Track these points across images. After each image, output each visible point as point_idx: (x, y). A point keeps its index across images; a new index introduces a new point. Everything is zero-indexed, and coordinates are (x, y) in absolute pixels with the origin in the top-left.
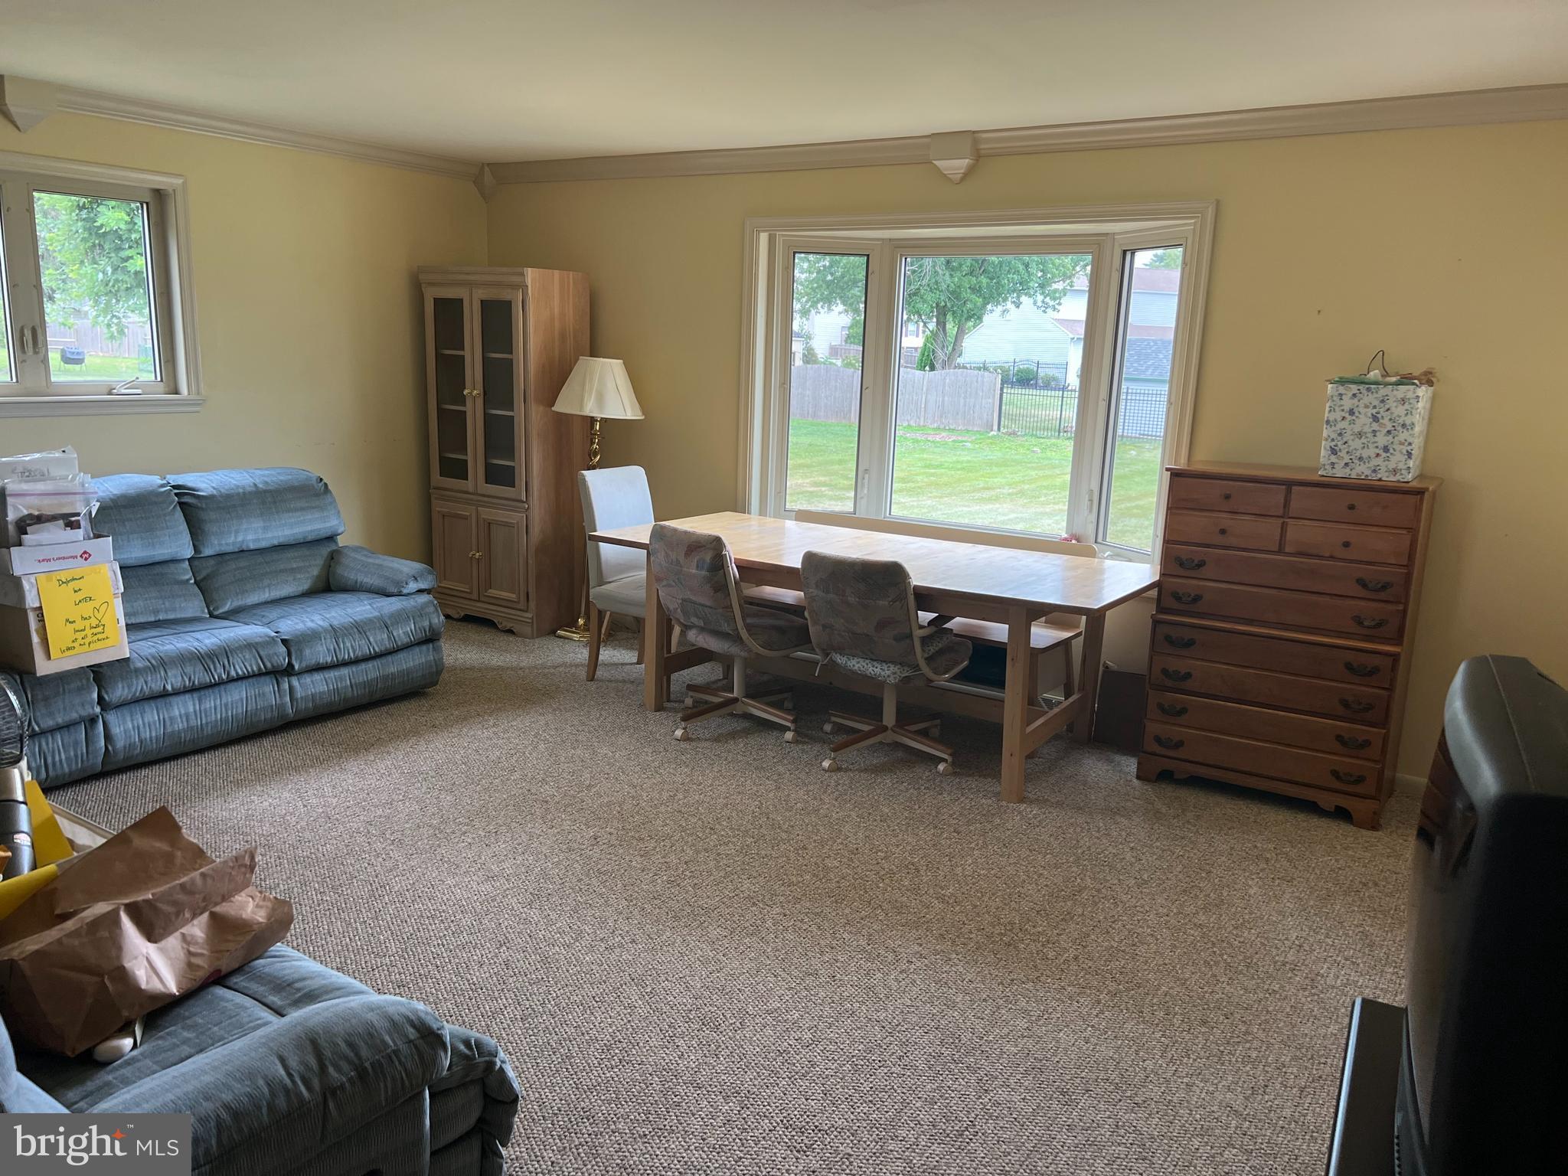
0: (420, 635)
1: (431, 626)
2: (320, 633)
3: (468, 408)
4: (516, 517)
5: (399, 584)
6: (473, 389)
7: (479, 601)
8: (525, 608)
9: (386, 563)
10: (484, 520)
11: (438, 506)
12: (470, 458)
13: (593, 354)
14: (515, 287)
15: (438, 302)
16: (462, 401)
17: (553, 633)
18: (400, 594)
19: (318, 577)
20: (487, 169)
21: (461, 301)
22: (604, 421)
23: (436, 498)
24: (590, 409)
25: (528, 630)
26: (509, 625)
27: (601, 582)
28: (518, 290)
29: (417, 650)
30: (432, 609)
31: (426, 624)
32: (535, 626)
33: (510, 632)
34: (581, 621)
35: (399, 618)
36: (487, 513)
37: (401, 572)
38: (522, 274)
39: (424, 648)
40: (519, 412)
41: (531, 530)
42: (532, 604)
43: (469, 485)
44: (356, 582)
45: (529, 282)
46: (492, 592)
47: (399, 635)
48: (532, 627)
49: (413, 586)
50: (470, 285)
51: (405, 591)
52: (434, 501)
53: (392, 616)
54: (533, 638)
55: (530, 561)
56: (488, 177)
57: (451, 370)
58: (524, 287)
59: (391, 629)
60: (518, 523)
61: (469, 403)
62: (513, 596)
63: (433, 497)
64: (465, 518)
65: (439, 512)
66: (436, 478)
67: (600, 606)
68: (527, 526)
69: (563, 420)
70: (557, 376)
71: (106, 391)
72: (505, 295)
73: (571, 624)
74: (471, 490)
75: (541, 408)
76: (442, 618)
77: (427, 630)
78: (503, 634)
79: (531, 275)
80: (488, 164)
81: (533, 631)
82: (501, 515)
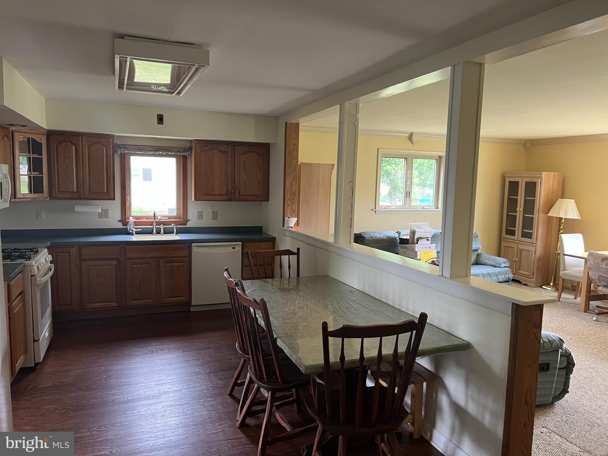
0: (505, 280)
1: (509, 277)
2: (480, 275)
3: (518, 214)
4: (532, 248)
5: (499, 264)
6: (520, 208)
7: (515, 274)
8: (532, 278)
9: (495, 258)
10: (520, 249)
11: (503, 244)
12: (516, 229)
13: (562, 197)
14: (538, 178)
15: (510, 182)
16: (516, 212)
17: (541, 287)
18: (500, 267)
19: (474, 260)
20: (528, 141)
21: (518, 182)
22: (566, 219)
23: (503, 241)
24: (562, 215)
25: (533, 285)
26: (525, 283)
27: (565, 270)
28: (539, 178)
29: (504, 283)
30: (509, 272)
31: (507, 276)
32: (535, 283)
33: (526, 285)
34: (551, 284)
35: (500, 273)
36: (521, 247)
37: (500, 261)
38: (541, 174)
39: (506, 283)
40: (535, 216)
41: (536, 253)
42: (535, 276)
43: (515, 238)
44: (486, 263)
45: (543, 176)
46: (520, 272)
47: (500, 278)
48: (534, 284)
49: (503, 265)
50: (522, 177)
51: (501, 266)
52: (502, 242)
53: (498, 272)
54: (534, 287)
55: (535, 263)
56: (528, 144)
57: (513, 203)
58: (542, 178)
59: (498, 276)
60: (532, 250)
61: (518, 212)
62: (528, 274)
63: (502, 241)
64: (513, 248)
65: (504, 245)
66: (504, 235)
67: (563, 277)
68: (535, 251)
69: (550, 219)
70: (550, 205)
71: (422, 207)
72: (534, 180)
73: (548, 284)
74: (516, 239)
75: (543, 215)
76: (512, 275)
77: (508, 278)
78: (523, 285)
79: (544, 174)
80: (529, 140)
81: (534, 285)
82: (526, 247)
